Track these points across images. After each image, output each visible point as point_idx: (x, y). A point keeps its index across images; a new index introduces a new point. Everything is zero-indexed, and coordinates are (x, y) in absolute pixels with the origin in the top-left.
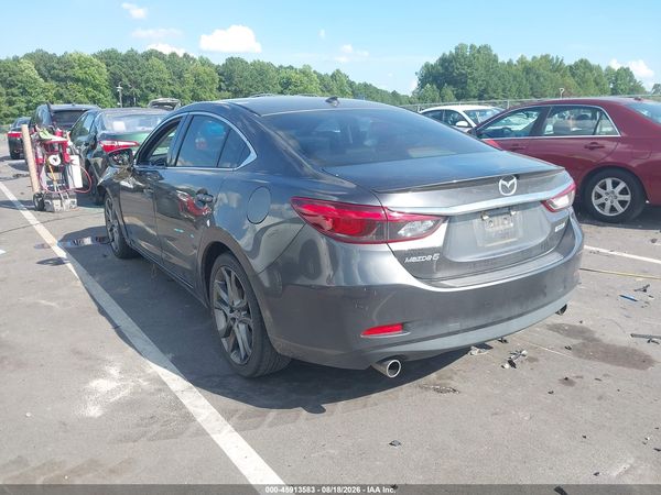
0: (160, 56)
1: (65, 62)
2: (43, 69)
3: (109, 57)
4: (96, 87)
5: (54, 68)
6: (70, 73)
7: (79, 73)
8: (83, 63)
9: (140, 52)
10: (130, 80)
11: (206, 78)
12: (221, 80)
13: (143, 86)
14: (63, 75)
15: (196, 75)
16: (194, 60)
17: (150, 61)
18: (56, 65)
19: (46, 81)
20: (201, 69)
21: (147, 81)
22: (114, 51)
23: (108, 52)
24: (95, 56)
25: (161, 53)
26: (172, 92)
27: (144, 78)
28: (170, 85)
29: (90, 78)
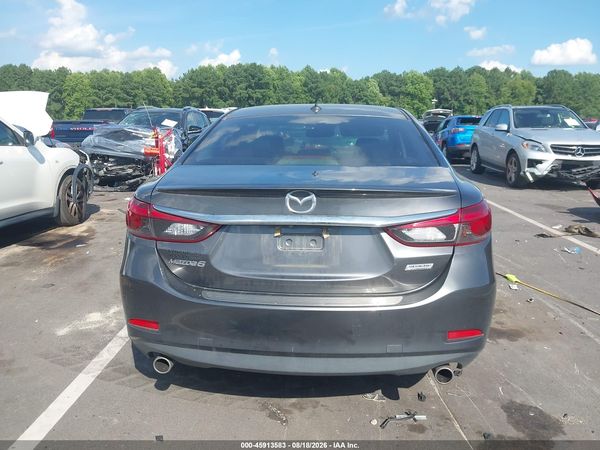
0: (482, 71)
1: (401, 80)
2: (384, 86)
3: (438, 75)
4: (422, 100)
5: (392, 85)
6: (403, 89)
7: (410, 88)
8: (415, 80)
9: (465, 69)
10: (450, 94)
11: (523, 91)
12: (538, 93)
13: (461, 99)
14: (397, 90)
15: (513, 89)
16: (515, 74)
17: (472, 77)
18: (393, 82)
19: (384, 96)
20: (519, 83)
21: (466, 94)
22: (443, 70)
23: (437, 70)
24: (426, 74)
25: (483, 69)
26: (487, 104)
27: (463, 92)
28: (486, 97)
29: (418, 93)
